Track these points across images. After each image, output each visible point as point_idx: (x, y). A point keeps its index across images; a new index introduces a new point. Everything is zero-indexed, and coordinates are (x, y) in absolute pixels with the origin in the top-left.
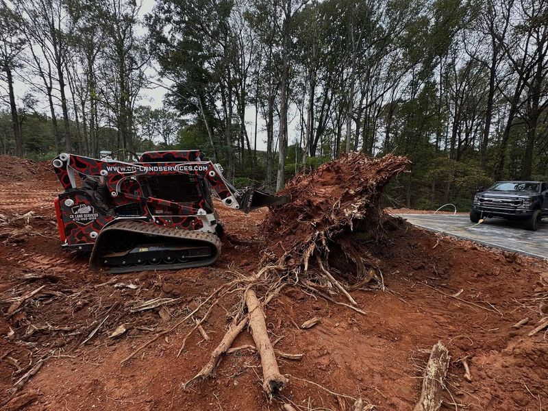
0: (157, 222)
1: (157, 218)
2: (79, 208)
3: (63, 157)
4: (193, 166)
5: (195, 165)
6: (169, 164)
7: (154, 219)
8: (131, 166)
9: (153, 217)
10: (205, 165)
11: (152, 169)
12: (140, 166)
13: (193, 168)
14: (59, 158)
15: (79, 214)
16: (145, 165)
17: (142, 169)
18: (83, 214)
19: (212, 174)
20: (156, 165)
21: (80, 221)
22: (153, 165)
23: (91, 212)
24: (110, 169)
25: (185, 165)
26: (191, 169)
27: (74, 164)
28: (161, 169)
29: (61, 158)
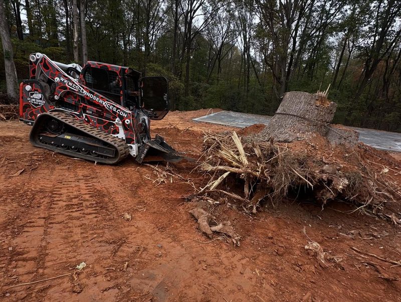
0: (86, 119)
1: (86, 117)
2: (34, 94)
3: (38, 56)
4: (118, 109)
5: (119, 109)
6: (102, 98)
7: (84, 116)
8: (76, 85)
9: (84, 115)
10: (126, 113)
11: (89, 94)
12: (82, 89)
13: (117, 110)
14: (35, 55)
15: (33, 98)
16: (86, 89)
17: (82, 91)
18: (36, 99)
19: (128, 122)
20: (93, 94)
21: (33, 104)
22: (91, 92)
23: (41, 99)
24: (62, 79)
25: (112, 105)
26: (115, 109)
27: (42, 64)
28: (94, 98)
29: (36, 55)
